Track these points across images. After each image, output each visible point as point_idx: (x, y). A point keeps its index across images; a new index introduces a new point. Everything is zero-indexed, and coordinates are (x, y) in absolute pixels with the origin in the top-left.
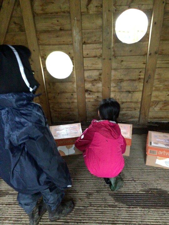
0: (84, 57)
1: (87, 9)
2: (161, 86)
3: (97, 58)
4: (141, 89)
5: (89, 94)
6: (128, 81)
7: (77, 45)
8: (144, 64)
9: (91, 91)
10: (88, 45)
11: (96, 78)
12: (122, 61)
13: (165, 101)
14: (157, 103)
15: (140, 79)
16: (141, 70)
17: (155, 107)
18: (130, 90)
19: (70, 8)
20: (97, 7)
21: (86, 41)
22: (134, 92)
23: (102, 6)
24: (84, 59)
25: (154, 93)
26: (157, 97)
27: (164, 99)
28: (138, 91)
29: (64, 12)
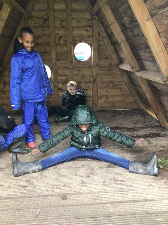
0: (57, 68)
1: (59, 42)
2: (102, 86)
3: (65, 69)
4: (92, 88)
5: (61, 91)
6: (84, 83)
7: (54, 61)
8: (92, 72)
9: (62, 90)
10: (60, 61)
11: (65, 81)
12: (79, 70)
13: (106, 95)
14: (102, 97)
15: (90, 81)
16: (90, 76)
17: (101, 99)
18: (86, 89)
19: (50, 41)
20: (64, 41)
21: (59, 59)
22: (88, 89)
23: (67, 41)
24: (58, 69)
25: (99, 91)
26: (101, 93)
27: (105, 94)
28: (90, 89)
29: (46, 43)
